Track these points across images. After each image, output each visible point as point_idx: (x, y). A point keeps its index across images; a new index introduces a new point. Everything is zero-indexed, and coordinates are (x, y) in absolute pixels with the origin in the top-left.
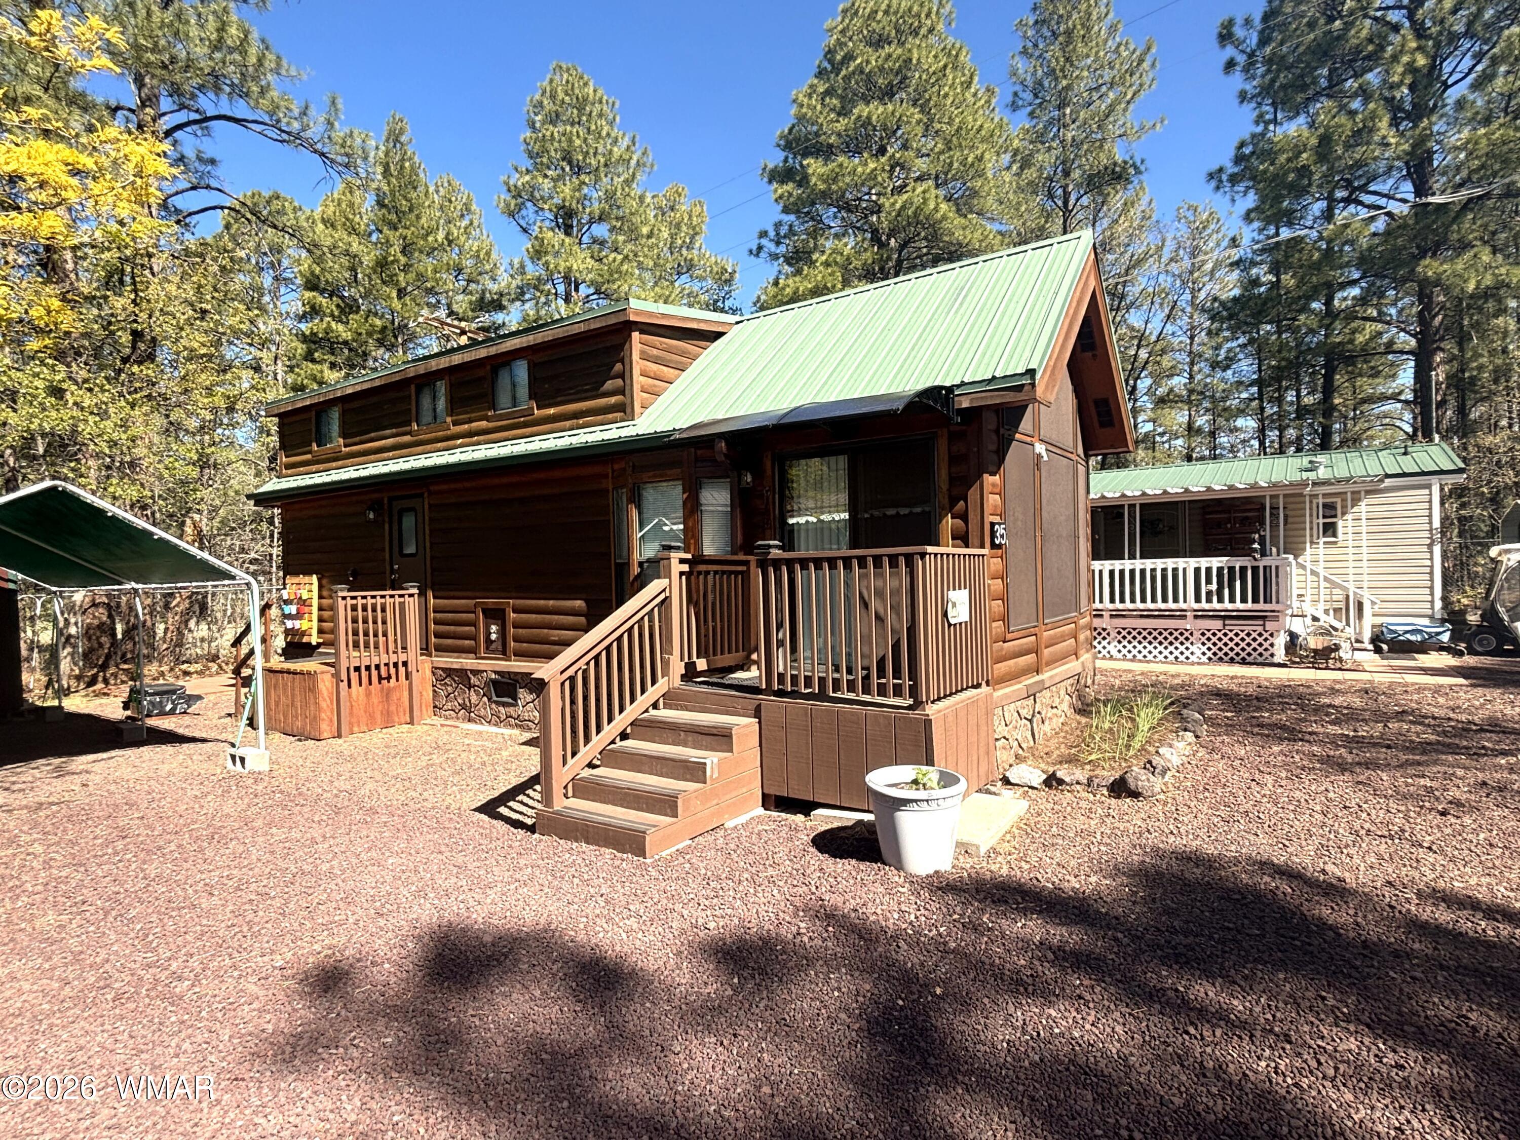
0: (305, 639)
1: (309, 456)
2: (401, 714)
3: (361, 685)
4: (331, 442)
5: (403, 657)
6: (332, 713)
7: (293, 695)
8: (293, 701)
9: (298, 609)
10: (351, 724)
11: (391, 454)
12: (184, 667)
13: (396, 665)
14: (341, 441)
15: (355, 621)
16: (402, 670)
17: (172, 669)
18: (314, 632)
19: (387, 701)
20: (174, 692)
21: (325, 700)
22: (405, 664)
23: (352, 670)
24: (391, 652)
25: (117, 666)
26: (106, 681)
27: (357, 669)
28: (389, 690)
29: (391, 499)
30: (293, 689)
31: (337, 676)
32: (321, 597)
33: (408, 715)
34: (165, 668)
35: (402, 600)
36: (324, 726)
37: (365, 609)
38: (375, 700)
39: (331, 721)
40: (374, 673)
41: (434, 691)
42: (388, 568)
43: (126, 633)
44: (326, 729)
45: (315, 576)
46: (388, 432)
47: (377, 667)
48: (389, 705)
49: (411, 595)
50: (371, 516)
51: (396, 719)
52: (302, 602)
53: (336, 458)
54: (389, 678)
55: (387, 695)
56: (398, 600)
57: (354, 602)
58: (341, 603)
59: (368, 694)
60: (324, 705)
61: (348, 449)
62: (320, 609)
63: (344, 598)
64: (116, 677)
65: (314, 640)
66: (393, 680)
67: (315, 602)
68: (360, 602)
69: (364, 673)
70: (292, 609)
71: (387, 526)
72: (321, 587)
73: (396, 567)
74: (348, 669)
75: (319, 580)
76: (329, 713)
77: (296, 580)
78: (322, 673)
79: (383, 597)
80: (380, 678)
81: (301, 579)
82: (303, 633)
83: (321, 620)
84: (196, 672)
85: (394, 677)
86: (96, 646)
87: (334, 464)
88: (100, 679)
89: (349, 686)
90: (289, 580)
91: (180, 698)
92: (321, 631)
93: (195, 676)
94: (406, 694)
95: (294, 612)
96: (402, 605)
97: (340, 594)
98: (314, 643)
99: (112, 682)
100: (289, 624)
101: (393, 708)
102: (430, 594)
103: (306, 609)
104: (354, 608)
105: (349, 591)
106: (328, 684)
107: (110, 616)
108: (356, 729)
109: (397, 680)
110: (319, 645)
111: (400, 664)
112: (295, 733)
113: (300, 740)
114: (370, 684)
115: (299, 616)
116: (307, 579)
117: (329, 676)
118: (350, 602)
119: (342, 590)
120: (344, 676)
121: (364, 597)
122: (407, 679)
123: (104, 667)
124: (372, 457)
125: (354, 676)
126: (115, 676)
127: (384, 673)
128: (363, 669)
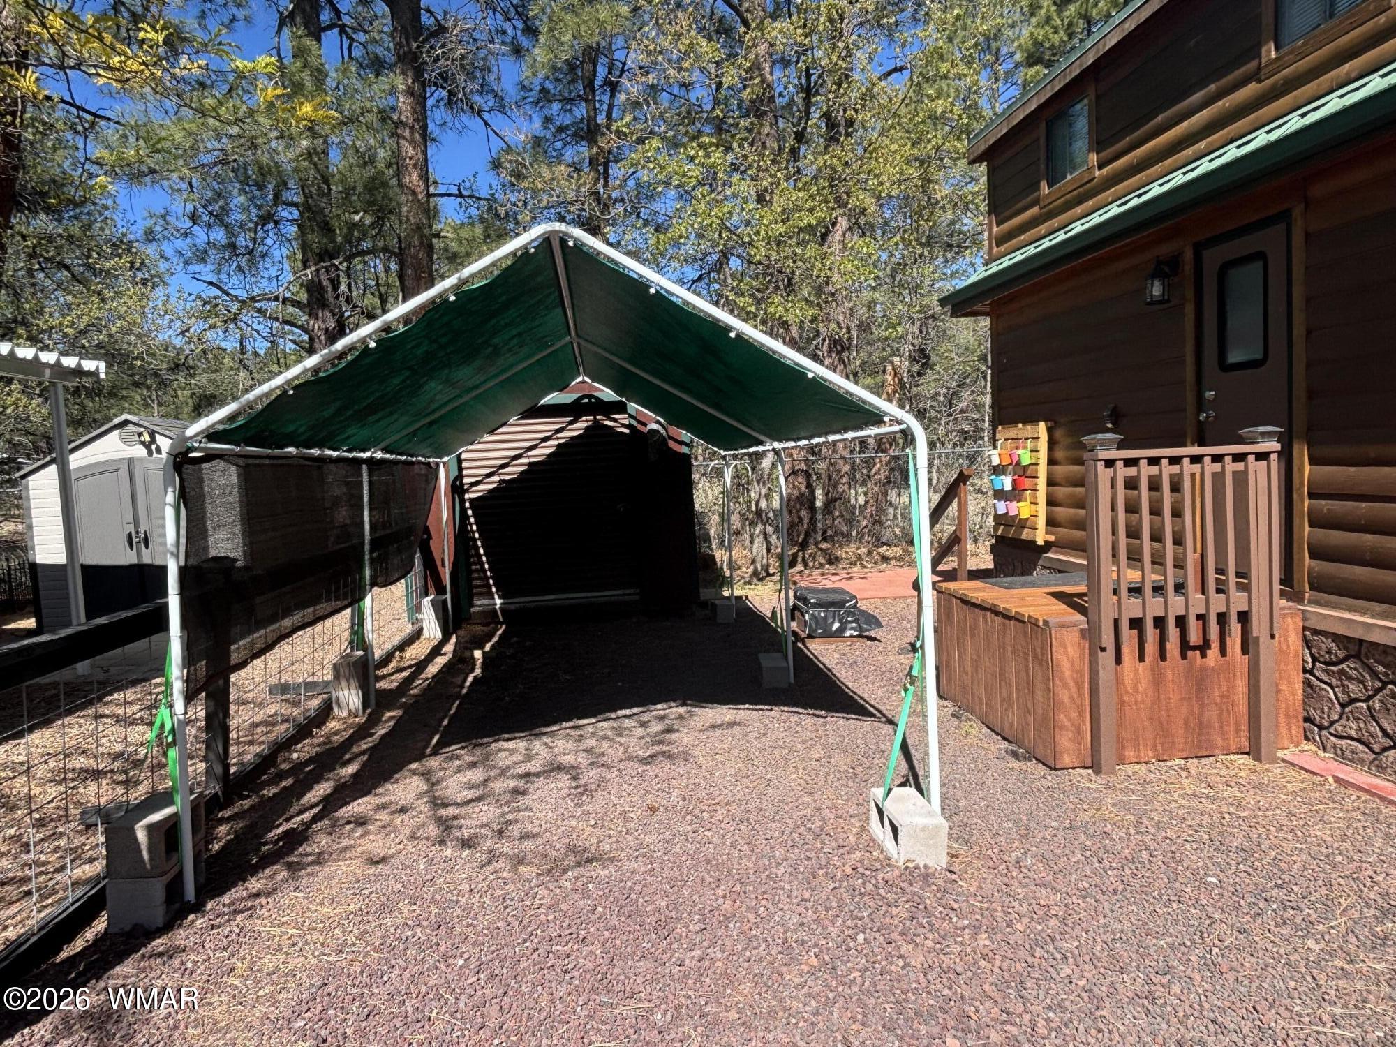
0: (1025, 535)
1: (1035, 210)
2: (1230, 729)
3: (1142, 658)
4: (1074, 169)
5: (1238, 602)
6: (1081, 713)
7: (1003, 659)
8: (1002, 669)
9: (1014, 483)
10: (1121, 745)
11: (1202, 145)
12: (883, 550)
13: (1222, 618)
14: (1093, 158)
15: (1132, 508)
16: (1235, 628)
17: (870, 553)
18: (1041, 522)
19: (1199, 698)
20: (841, 604)
21: (1065, 685)
22: (1244, 617)
23: (1125, 625)
24: (1212, 586)
25: (816, 544)
26: (806, 565)
27: (1136, 623)
28: (1203, 671)
29: (1198, 248)
30: (1003, 647)
31: (1091, 635)
32: (1051, 461)
33: (1244, 734)
34: (863, 551)
35: (1240, 466)
36: (1065, 741)
37: (1154, 486)
38: (1173, 694)
39: (1079, 730)
40: (1173, 632)
41: (1307, 683)
42: (1190, 397)
43: (827, 505)
44: (1068, 747)
45: (1042, 425)
46: (1197, 97)
47: (1181, 621)
48: (1202, 707)
49: (1262, 456)
50: (1157, 290)
51: (1219, 741)
52: (1023, 473)
53: (1087, 193)
54: (1204, 648)
55: (1199, 684)
56: (1231, 467)
57: (1132, 471)
58: (1104, 474)
59: (1158, 680)
60: (1063, 695)
61: (1105, 171)
62: (1051, 483)
63: (1110, 463)
64: (814, 560)
65: (1040, 537)
66: (1213, 652)
67: (1042, 471)
68: (1146, 471)
69: (1151, 633)
70: (1007, 483)
71: (1189, 309)
72: (1052, 443)
73: (1210, 394)
74: (1116, 622)
75: (1050, 431)
76: (1074, 715)
77: (1012, 433)
78: (1062, 626)
79: (1175, 460)
80: (1185, 646)
81: (1021, 430)
82: (1023, 524)
83: (1051, 502)
84: (895, 558)
85: (1215, 645)
86: (796, 520)
87: (1079, 210)
88: (800, 559)
89: (1118, 660)
90: (1002, 432)
91: (849, 614)
92: (1051, 522)
93: (893, 562)
94: (1241, 686)
95: (1008, 486)
96: (1241, 480)
97: (1104, 454)
98: (1040, 542)
99: (811, 564)
100: (1001, 507)
101: (1212, 714)
102: (1302, 454)
103: (1028, 483)
104: (1132, 484)
105: (1121, 446)
106: (1073, 651)
107: (809, 486)
108: (1130, 754)
109: (1223, 652)
110: (1048, 546)
111: (1233, 618)
112: (1006, 733)
113: (1015, 754)
114: (1163, 656)
115: (1015, 494)
116: (1028, 430)
117: (1076, 635)
118: (1123, 472)
119: (1104, 444)
120: (1107, 639)
121: (1153, 461)
122: (1245, 650)
123: (803, 546)
124: (1158, 168)
125: (1128, 635)
126: (813, 556)
127: (1194, 637)
128: (1149, 624)
